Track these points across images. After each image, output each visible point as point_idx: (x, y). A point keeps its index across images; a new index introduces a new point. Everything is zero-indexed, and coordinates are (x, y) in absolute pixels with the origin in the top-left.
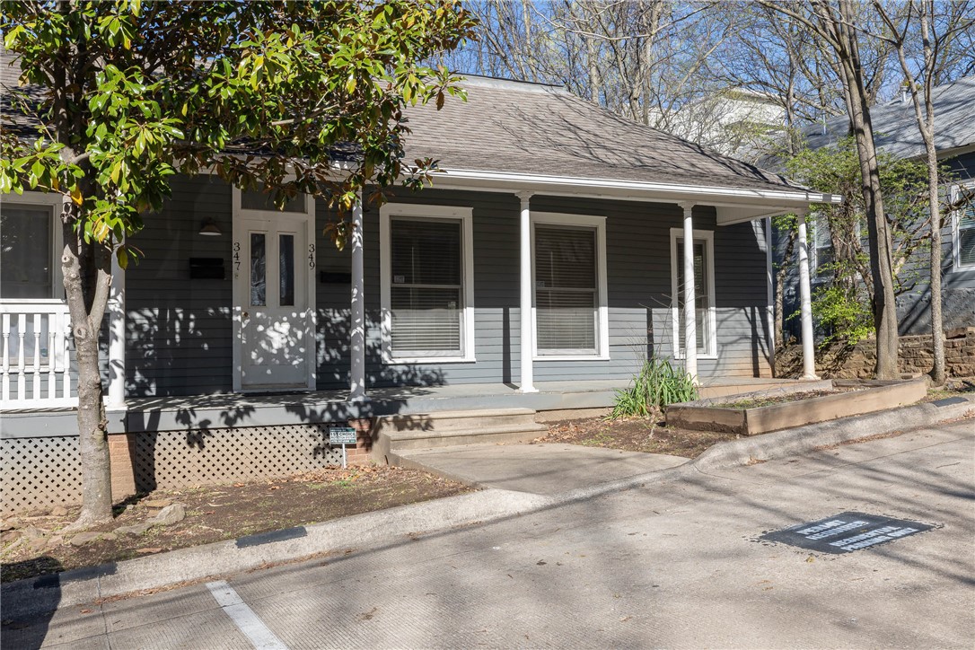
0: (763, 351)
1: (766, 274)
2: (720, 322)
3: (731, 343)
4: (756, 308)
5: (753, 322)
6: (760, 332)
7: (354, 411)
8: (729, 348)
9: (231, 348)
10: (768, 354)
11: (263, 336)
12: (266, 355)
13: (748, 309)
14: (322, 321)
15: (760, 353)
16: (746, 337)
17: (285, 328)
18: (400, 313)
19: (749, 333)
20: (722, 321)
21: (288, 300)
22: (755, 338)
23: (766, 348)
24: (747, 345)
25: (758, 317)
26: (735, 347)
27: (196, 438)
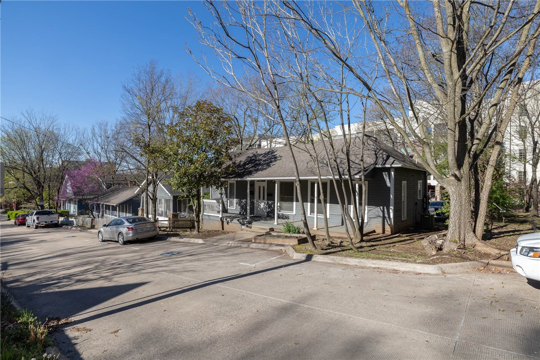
0: (387, 222)
1: (390, 195)
2: (369, 211)
3: (374, 218)
4: (385, 207)
5: (383, 212)
6: (386, 215)
7: (246, 223)
8: (372, 219)
9: (254, 207)
10: (389, 223)
11: (260, 205)
12: (260, 209)
13: (382, 207)
14: (268, 203)
15: (386, 223)
16: (380, 217)
17: (263, 204)
18: (282, 203)
19: (382, 216)
20: (370, 210)
21: (264, 199)
22: (384, 217)
23: (389, 221)
24: (380, 220)
25: (386, 210)
26: (375, 219)
27: (228, 223)
